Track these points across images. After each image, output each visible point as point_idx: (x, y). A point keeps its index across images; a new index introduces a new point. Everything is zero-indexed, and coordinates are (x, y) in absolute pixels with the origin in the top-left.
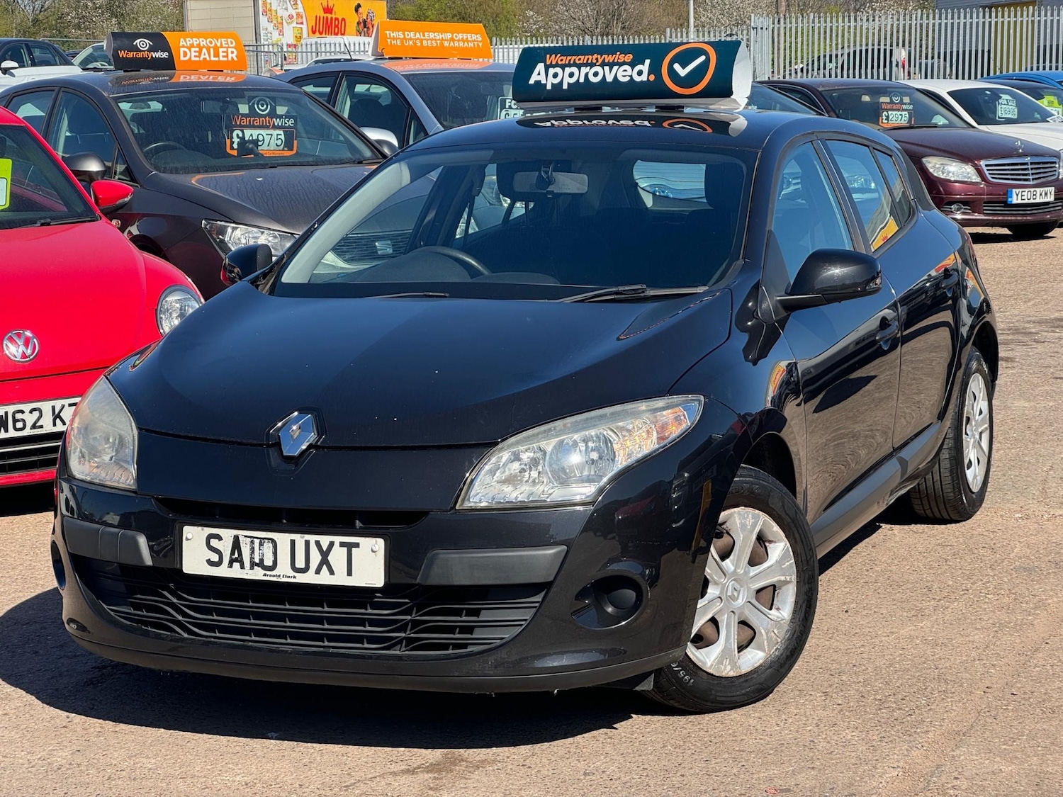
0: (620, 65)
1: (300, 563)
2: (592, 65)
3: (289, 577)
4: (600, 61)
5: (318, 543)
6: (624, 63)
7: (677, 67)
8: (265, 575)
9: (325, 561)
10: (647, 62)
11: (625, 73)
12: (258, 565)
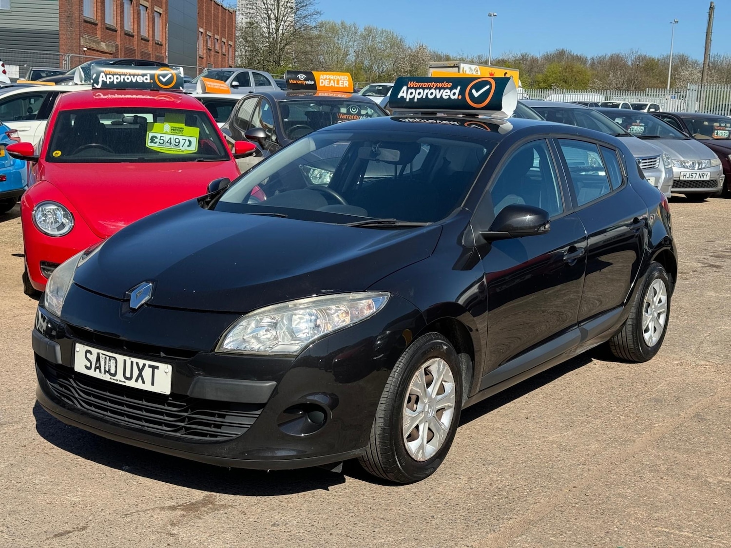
0: (445, 89)
1: (128, 375)
2: (430, 88)
3: (122, 382)
4: (435, 86)
5: (137, 363)
6: (447, 88)
7: (474, 91)
8: (111, 378)
9: (140, 375)
10: (459, 88)
11: (447, 94)
12: (108, 372)
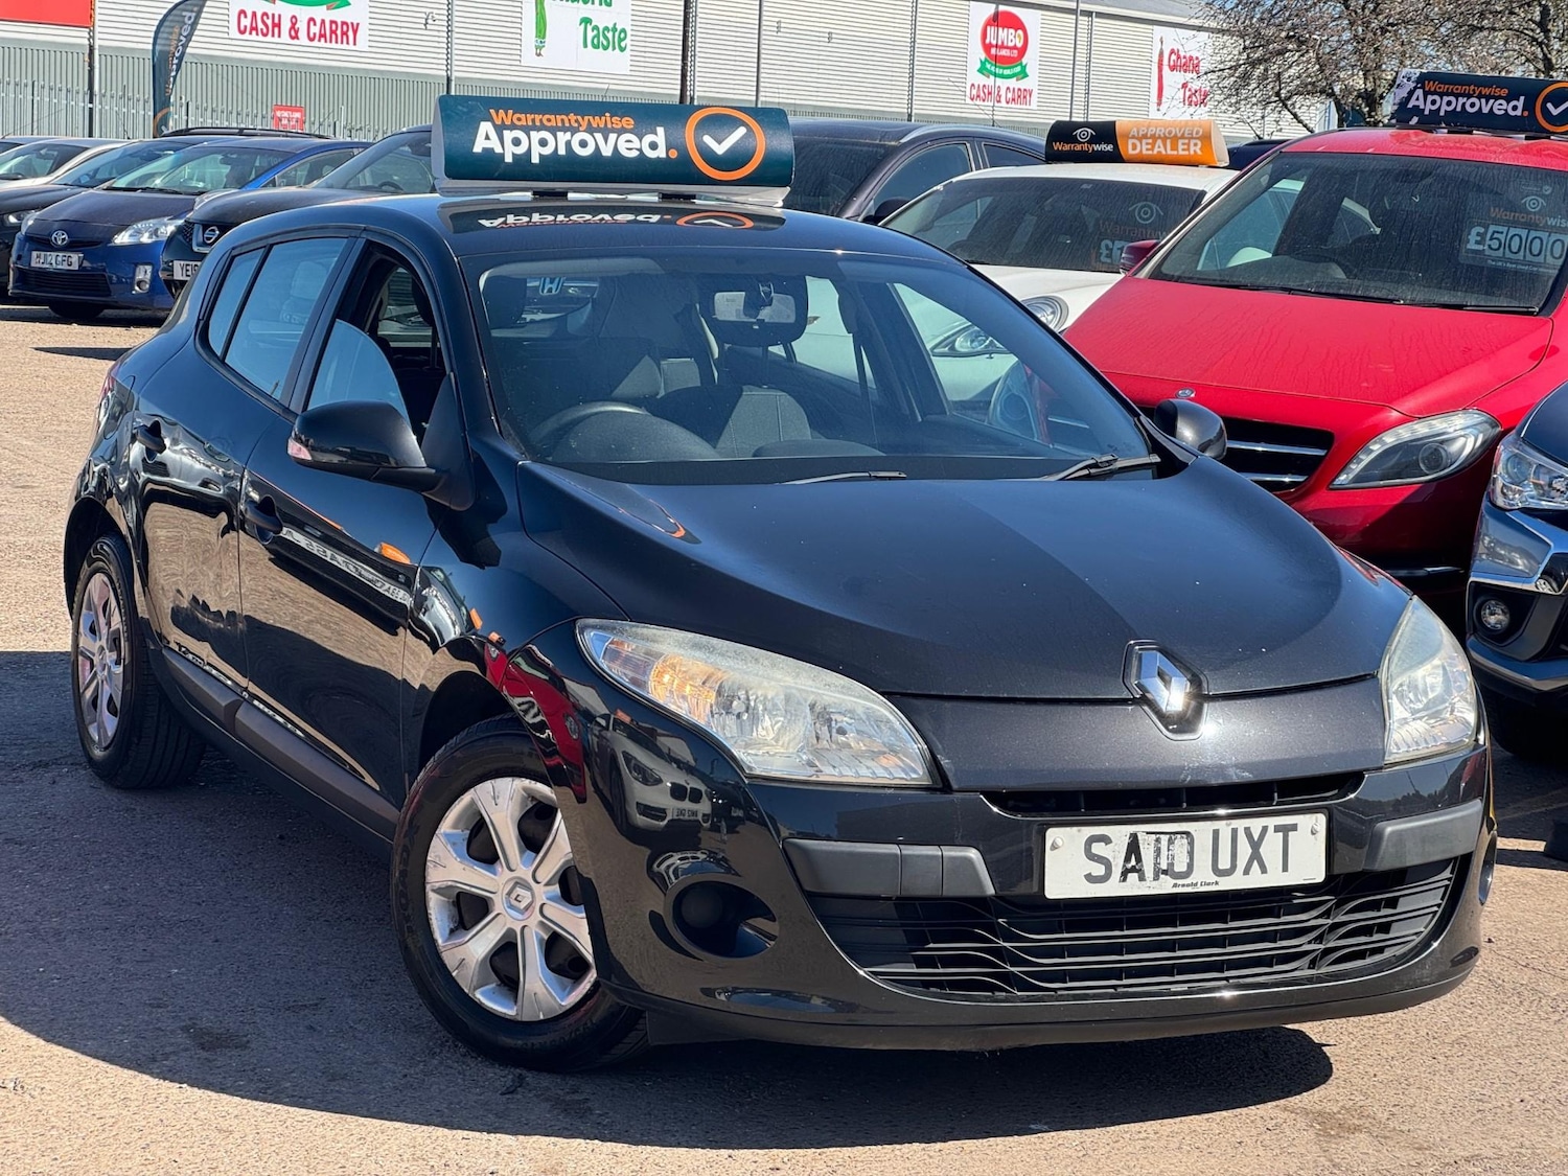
1: (1224, 863)
3: (1209, 884)
8: (1175, 885)
9: (1256, 856)
12: (1165, 872)
